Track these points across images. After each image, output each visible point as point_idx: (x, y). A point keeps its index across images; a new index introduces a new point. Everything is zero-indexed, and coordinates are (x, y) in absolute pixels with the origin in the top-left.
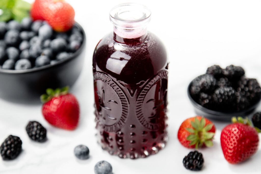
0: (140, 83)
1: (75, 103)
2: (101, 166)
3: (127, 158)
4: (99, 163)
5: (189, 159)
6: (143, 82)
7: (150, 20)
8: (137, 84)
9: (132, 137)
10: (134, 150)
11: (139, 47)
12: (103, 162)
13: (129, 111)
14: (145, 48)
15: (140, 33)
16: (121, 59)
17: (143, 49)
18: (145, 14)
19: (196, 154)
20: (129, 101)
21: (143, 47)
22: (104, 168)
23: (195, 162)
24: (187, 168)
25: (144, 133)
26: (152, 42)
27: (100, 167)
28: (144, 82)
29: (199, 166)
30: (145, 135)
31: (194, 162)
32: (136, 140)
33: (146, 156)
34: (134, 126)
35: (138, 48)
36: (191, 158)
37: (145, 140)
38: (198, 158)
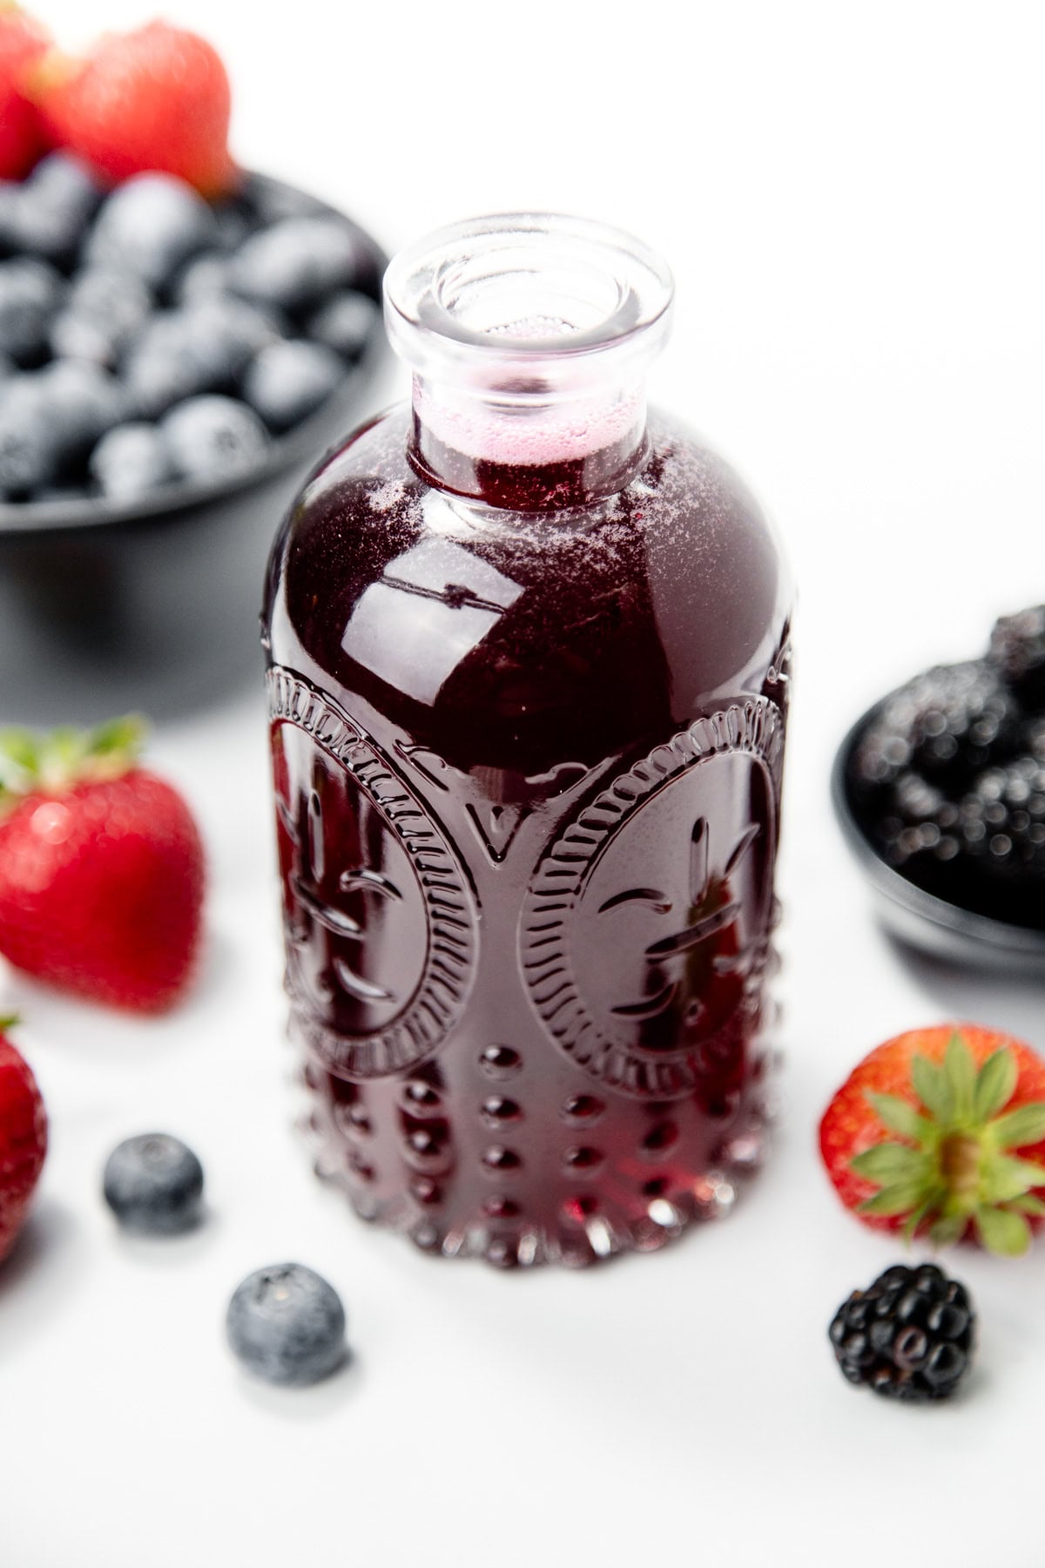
0: (550, 776)
1: (178, 837)
2: (268, 1300)
3: (464, 1254)
4: (255, 1281)
5: (871, 1317)
6: (577, 775)
7: (664, 340)
8: (531, 780)
9: (495, 1124)
10: (510, 1209)
11: (574, 530)
12: (287, 1272)
13: (475, 953)
14: (615, 538)
15: (585, 433)
16: (457, 597)
17: (600, 544)
18: (633, 298)
19: (925, 1285)
20: (474, 888)
21: (605, 530)
22: (283, 1319)
23: (911, 1344)
24: (849, 1376)
25: (585, 1105)
26: (670, 501)
27: (258, 1312)
28: (580, 774)
29: (932, 1376)
30: (592, 1122)
31: (902, 1343)
32: (524, 1150)
33: (592, 1260)
34: (508, 1058)
35: (561, 538)
36: (883, 1310)
37: (587, 1157)
38: (935, 1322)
